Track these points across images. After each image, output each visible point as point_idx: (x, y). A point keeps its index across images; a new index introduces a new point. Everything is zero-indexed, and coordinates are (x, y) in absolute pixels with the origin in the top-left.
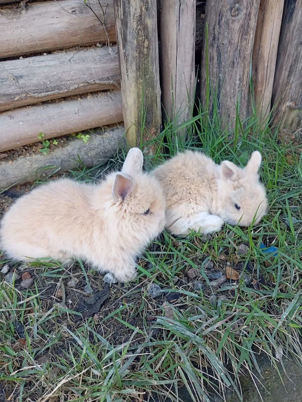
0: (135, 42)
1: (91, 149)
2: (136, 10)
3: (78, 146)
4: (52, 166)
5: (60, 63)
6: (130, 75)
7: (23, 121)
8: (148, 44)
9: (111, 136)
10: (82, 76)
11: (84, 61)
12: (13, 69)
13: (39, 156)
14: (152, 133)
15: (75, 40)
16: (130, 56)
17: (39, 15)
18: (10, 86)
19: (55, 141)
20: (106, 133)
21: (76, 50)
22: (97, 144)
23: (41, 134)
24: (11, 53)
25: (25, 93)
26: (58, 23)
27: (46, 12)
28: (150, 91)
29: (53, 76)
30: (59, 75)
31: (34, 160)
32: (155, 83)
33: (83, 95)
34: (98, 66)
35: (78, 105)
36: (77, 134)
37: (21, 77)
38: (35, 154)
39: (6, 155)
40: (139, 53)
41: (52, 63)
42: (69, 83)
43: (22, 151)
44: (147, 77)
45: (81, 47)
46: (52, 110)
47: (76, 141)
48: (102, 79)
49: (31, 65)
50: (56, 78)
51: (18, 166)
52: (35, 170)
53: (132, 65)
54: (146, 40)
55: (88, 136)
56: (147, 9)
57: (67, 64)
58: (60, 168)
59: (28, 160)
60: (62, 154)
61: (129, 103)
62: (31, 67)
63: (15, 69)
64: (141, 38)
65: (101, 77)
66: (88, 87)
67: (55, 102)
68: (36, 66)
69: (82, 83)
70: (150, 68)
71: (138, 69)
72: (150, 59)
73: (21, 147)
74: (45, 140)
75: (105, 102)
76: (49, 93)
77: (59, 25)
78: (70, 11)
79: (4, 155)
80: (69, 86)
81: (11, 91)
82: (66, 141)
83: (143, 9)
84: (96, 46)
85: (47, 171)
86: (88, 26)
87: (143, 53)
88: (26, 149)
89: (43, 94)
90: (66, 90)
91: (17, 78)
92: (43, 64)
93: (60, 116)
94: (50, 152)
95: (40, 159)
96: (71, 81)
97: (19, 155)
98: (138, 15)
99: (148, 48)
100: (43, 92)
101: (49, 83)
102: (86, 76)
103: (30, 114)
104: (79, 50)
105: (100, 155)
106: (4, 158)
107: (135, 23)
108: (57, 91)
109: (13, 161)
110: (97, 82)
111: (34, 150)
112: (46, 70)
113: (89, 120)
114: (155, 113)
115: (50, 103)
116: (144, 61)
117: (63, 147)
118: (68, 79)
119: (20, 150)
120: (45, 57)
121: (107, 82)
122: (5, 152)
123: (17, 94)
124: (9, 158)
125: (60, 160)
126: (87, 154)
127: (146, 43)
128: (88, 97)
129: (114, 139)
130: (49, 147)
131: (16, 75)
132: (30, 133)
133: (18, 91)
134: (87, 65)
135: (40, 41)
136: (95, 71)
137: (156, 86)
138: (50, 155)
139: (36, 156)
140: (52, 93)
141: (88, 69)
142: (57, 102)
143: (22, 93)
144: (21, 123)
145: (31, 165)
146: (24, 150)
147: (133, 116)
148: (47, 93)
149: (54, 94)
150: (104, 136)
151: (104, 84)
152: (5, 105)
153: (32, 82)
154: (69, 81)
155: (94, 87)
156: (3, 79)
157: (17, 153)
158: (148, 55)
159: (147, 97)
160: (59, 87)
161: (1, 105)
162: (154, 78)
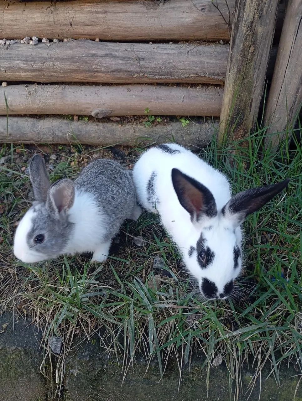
0: (242, 46)
1: (187, 134)
2: (248, 16)
3: (176, 128)
4: (150, 138)
5: (179, 53)
6: (231, 75)
7: (136, 96)
8: (254, 49)
9: (210, 127)
10: (195, 68)
11: (200, 55)
12: (139, 51)
13: (143, 127)
14: (239, 134)
15: (199, 34)
16: (235, 58)
17: (173, 8)
18: (132, 65)
19: (159, 118)
20: (206, 123)
21: (199, 43)
22: (194, 131)
23: (147, 109)
24: (143, 37)
25: (142, 73)
26: (186, 18)
27: (180, 7)
28: (245, 94)
29: (169, 63)
30: (174, 64)
31: (137, 129)
32: (254, 88)
33: (194, 85)
34: (212, 61)
35: (185, 92)
36: (182, 117)
37: (143, 59)
38: (140, 125)
39: (118, 119)
40: (243, 57)
41: (172, 52)
42: (181, 71)
43: (132, 120)
44: (246, 80)
45: (205, 41)
46: (163, 92)
47: (178, 123)
48: (213, 74)
49: (155, 50)
50: (171, 65)
51: (124, 130)
52: (136, 137)
53: (235, 67)
54: (252, 46)
55: (188, 122)
56: (260, 17)
57: (184, 55)
58: (155, 142)
59: (133, 128)
60: (161, 131)
61: (225, 101)
62: (154, 52)
63: (141, 52)
64: (247, 44)
65: (212, 72)
66: (198, 79)
67: (168, 86)
68: (159, 52)
69: (194, 74)
70: (251, 73)
71: (239, 71)
72: (252, 64)
73: (132, 116)
74: (152, 116)
75: (211, 95)
76: (162, 77)
77: (187, 20)
78: (200, 8)
79: (117, 118)
80: (181, 74)
81: (132, 69)
82: (169, 121)
83: (256, 16)
84: (219, 42)
85: (145, 142)
86: (212, 24)
87: (247, 57)
88: (135, 119)
89: (157, 77)
90: (177, 78)
91: (139, 59)
92: (165, 51)
93: (167, 98)
94: (153, 126)
95: (143, 130)
96: (183, 71)
97: (128, 122)
98: (249, 21)
99: (253, 53)
100: (158, 75)
101: (164, 68)
102: (198, 69)
103: (144, 91)
104: (201, 44)
105: (193, 141)
106: (117, 121)
107: (245, 28)
108: (170, 77)
109: (122, 125)
110: (207, 75)
111: (140, 121)
112: (164, 57)
113: (192, 108)
114: (247, 116)
115: (164, 85)
116: (246, 65)
117: (164, 125)
118: (181, 68)
119: (130, 118)
120: (170, 46)
121: (216, 77)
122: (117, 116)
123: (136, 72)
124: (120, 122)
125: (158, 135)
126: (182, 137)
127: (252, 49)
128: (198, 88)
129: (211, 131)
130: (153, 122)
131: (140, 56)
132: (139, 106)
133: (137, 70)
134: (202, 59)
135: (168, 31)
136: (208, 65)
137: (254, 92)
138: (151, 129)
139: (140, 126)
140: (165, 77)
141: (202, 62)
142: (170, 85)
143: (140, 72)
144: (134, 97)
145: (134, 132)
146: (133, 119)
147: (226, 114)
148: (161, 77)
149: (166, 79)
150: (204, 126)
151: (213, 79)
152: (126, 79)
153: (150, 64)
154: (181, 69)
155: (204, 79)
156: (129, 58)
157: (126, 120)
158: (251, 60)
159: (241, 100)
160: (171, 74)
161: (123, 79)
162: (254, 83)
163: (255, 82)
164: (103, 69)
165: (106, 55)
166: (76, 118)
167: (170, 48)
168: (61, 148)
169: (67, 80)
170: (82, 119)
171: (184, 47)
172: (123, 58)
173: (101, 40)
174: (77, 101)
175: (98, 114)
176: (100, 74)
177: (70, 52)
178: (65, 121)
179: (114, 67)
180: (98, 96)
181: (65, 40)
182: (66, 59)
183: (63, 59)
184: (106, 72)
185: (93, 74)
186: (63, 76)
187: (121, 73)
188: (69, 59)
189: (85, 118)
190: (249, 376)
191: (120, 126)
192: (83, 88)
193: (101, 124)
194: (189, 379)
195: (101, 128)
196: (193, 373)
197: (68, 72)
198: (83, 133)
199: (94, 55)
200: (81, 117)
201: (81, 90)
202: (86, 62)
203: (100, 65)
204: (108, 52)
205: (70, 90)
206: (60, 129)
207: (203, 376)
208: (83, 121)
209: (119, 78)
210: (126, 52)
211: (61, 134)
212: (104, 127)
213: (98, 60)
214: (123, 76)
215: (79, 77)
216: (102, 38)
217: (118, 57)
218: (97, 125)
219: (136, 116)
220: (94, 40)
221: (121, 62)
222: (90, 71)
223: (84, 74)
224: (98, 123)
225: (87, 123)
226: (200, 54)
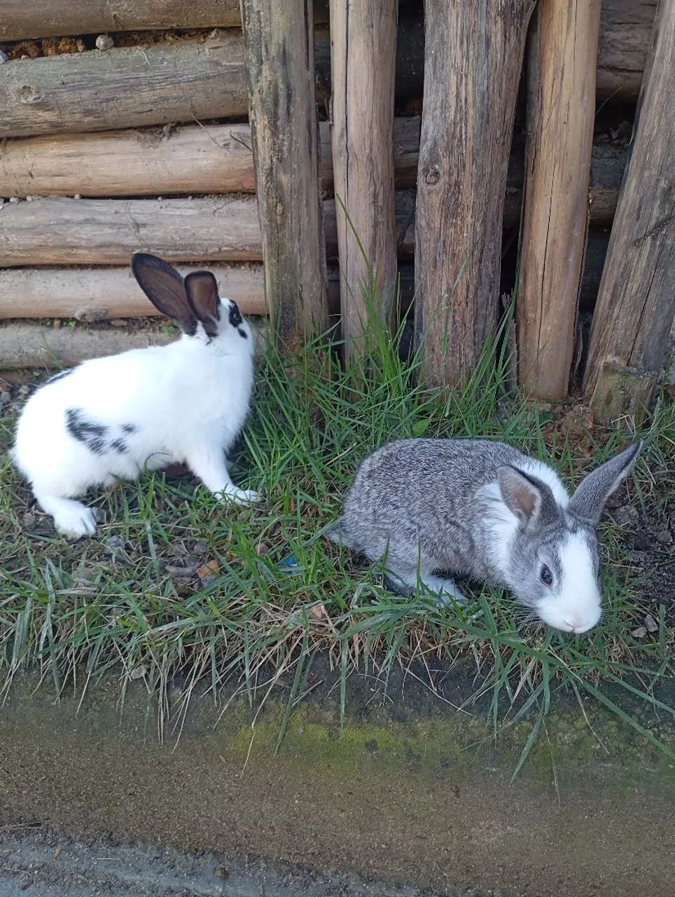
0: (265, 205)
2: (264, 159)
5: (200, 214)
6: (265, 250)
8: (283, 210)
10: (226, 237)
12: (137, 213)
15: (230, 183)
17: (182, 145)
18: (128, 235)
21: (234, 197)
24: (146, 191)
25: (146, 247)
26: (203, 159)
27: (193, 142)
28: (288, 278)
29: (185, 230)
30: (193, 231)
32: (298, 267)
33: (234, 264)
34: (252, 226)
37: (144, 225)
38: (161, 332)
39: (125, 323)
40: (270, 221)
41: (190, 212)
42: (206, 242)
43: (146, 323)
44: (283, 257)
45: (244, 193)
49: (163, 211)
50: (188, 233)
51: (135, 341)
53: (265, 235)
54: (279, 205)
56: (280, 160)
57: (209, 217)
59: (149, 337)
62: (162, 214)
63: (140, 214)
64: (271, 201)
65: (254, 242)
66: (235, 254)
67: (197, 266)
68: (168, 213)
69: (226, 246)
70: (288, 245)
71: (270, 244)
72: (287, 232)
73: (146, 318)
76: (179, 252)
77: (205, 163)
78: (222, 144)
79: (122, 322)
80: (207, 248)
81: (128, 242)
83: (274, 160)
86: (245, 167)
87: (276, 221)
88: (151, 322)
89: (170, 253)
90: (202, 253)
91: (138, 226)
92: (178, 212)
95: (165, 340)
96: (209, 242)
97: (141, 328)
98: (267, 167)
99: (283, 215)
100: (171, 249)
101: (178, 238)
102: (231, 238)
104: (237, 199)
106: (123, 327)
107: (264, 178)
108: (190, 252)
109: (130, 333)
110: (247, 248)
111: (160, 325)
112: (177, 221)
114: (299, 314)
115: (190, 266)
116: (278, 233)
118: (206, 238)
119: (143, 320)
120: (189, 202)
123: (135, 247)
124: (127, 328)
127: (280, 208)
128: (243, 268)
131: (139, 222)
133: (136, 242)
134: (238, 223)
135: (181, 179)
136: (246, 232)
140: (182, 253)
141: (236, 228)
143: (142, 246)
147: (272, 310)
148: (176, 253)
149: (185, 255)
152: (123, 257)
153: (156, 233)
156: (122, 224)
157: (137, 324)
158: (283, 224)
159: (284, 287)
160: (192, 247)
161: (117, 257)
162: (296, 261)
163: (299, 259)
164: (83, 243)
165: (87, 221)
166: (57, 323)
167: (187, 208)
168: (38, 374)
169: (33, 261)
170: (67, 325)
171: (208, 205)
172: (112, 225)
173: (83, 197)
174: (50, 295)
175: (85, 315)
176: (80, 251)
177: (31, 219)
178: (38, 329)
179: (99, 240)
180: (83, 286)
181: (29, 198)
182: (25, 229)
183: (21, 229)
184: (89, 248)
185: (69, 251)
186: (25, 255)
187: (113, 249)
188: (28, 229)
189: (71, 323)
190: (178, 692)
191: (127, 334)
192: (61, 274)
193: (96, 333)
194: (96, 699)
195: (97, 339)
196: (103, 690)
197: (31, 249)
198: (68, 347)
199: (67, 221)
200: (64, 321)
201: (57, 278)
202: (56, 234)
203: (78, 236)
204: (88, 216)
205: (39, 278)
206: (32, 341)
207: (117, 694)
208: (67, 328)
209: (111, 257)
210: (118, 215)
211: (32, 351)
212: (101, 338)
213: (74, 230)
214: (115, 253)
215: (50, 257)
216: (85, 194)
217: (105, 224)
218: (91, 334)
219: (151, 317)
220: (73, 197)
221: (109, 231)
222: (63, 247)
223: (56, 252)
224: (91, 331)
225: (75, 330)
226: (232, 214)
